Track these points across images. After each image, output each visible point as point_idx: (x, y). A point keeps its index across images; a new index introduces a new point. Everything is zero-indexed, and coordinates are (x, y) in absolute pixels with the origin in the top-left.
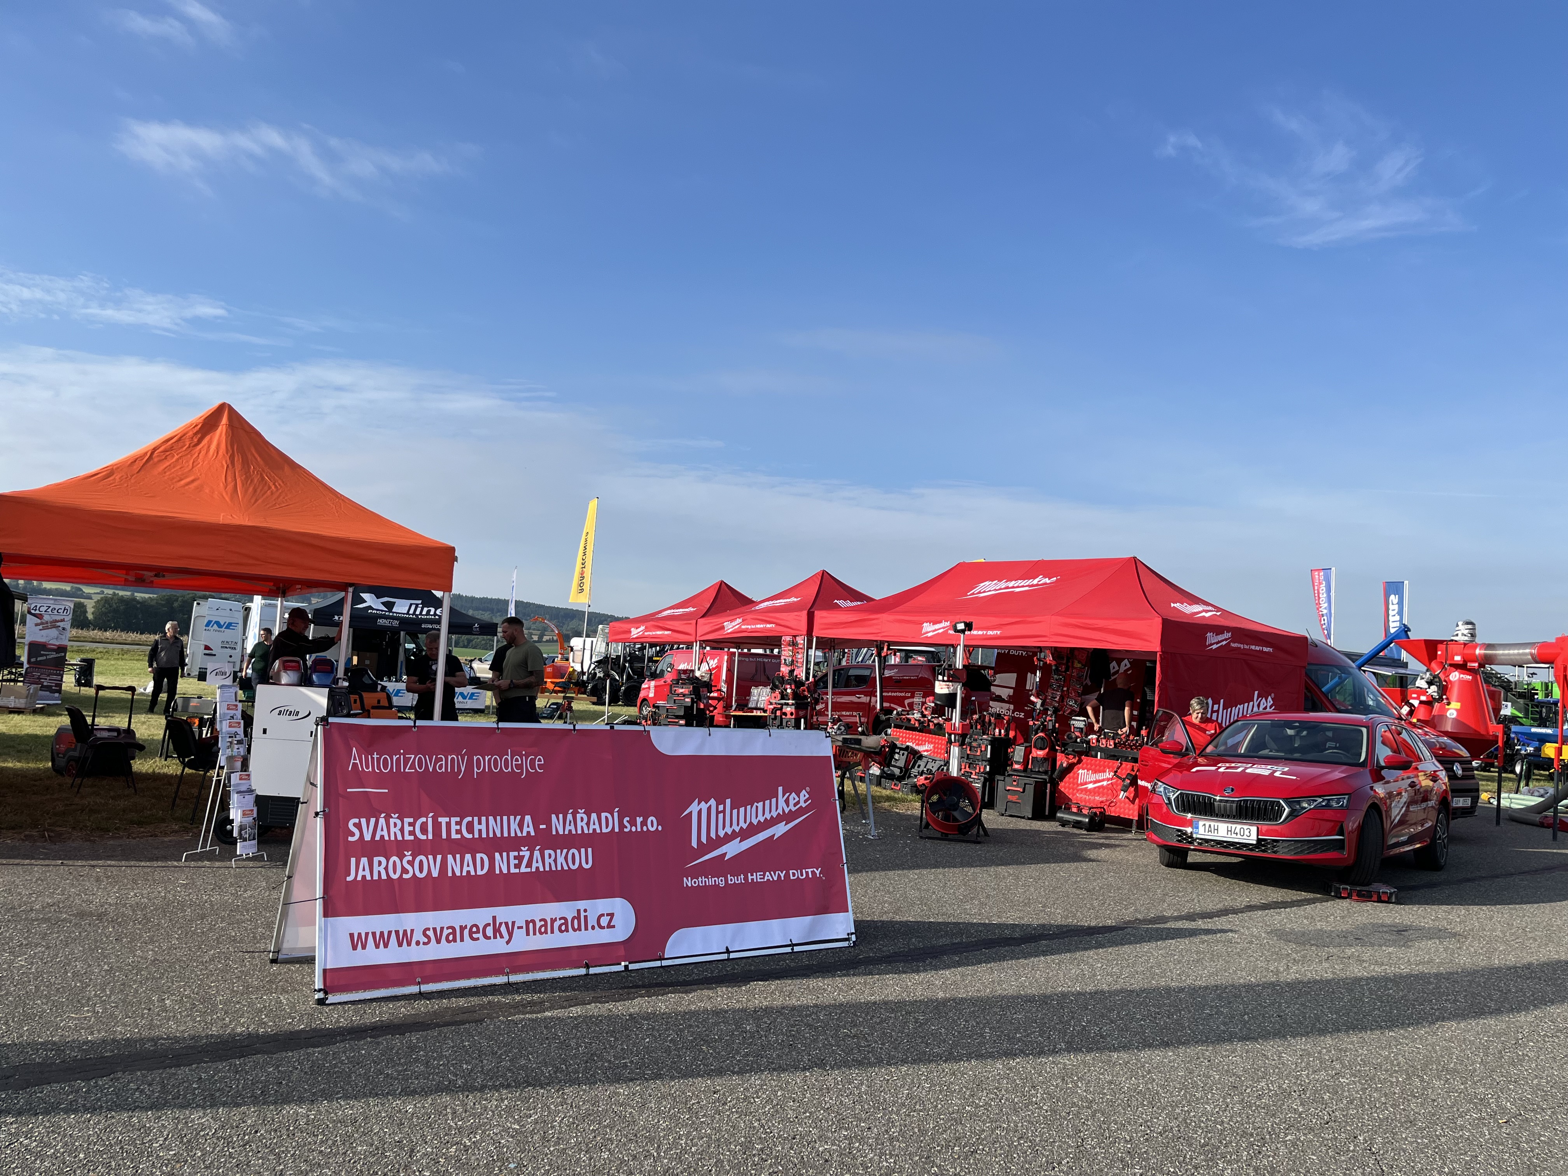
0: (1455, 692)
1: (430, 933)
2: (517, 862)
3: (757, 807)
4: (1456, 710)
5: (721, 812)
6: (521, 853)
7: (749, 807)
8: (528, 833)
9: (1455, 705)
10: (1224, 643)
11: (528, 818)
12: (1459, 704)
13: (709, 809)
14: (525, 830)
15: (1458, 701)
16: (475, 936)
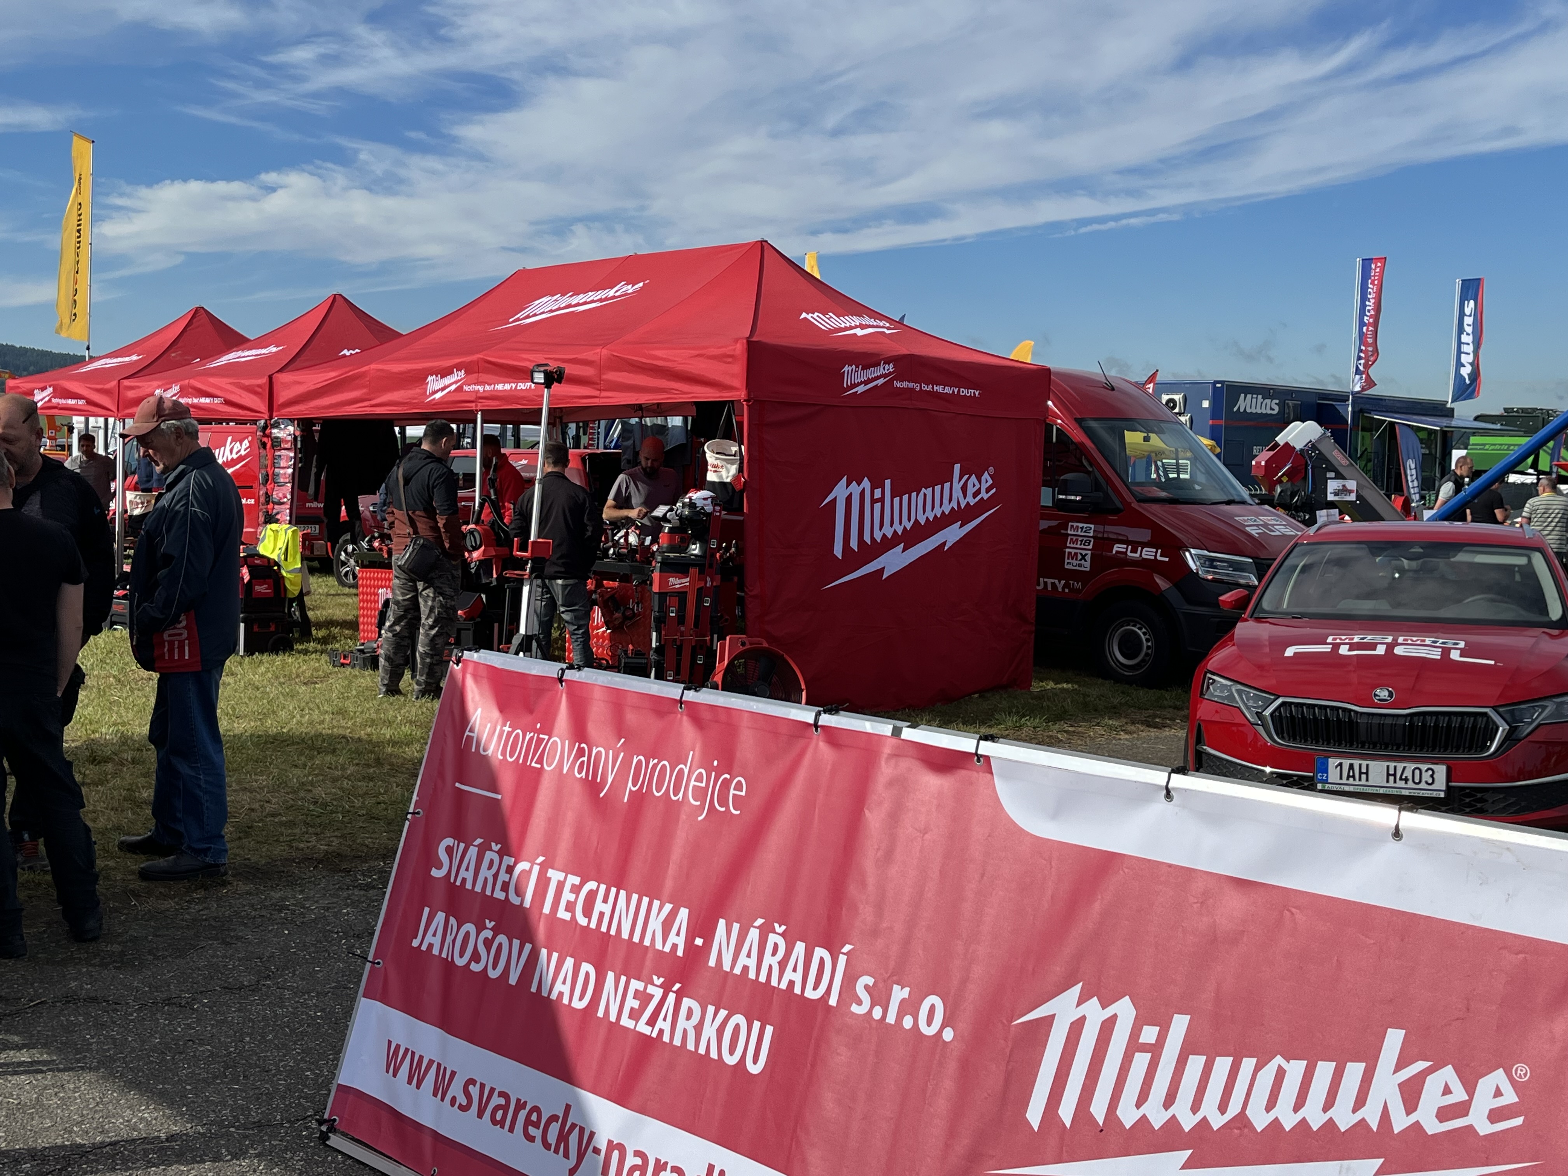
1: (474, 1091)
2: (636, 1004)
3: (1281, 1074)
5: (1144, 1048)
6: (651, 989)
7: (1248, 1064)
8: (675, 946)
11: (683, 913)
13: (1108, 1027)
14: (672, 938)
16: (532, 1130)
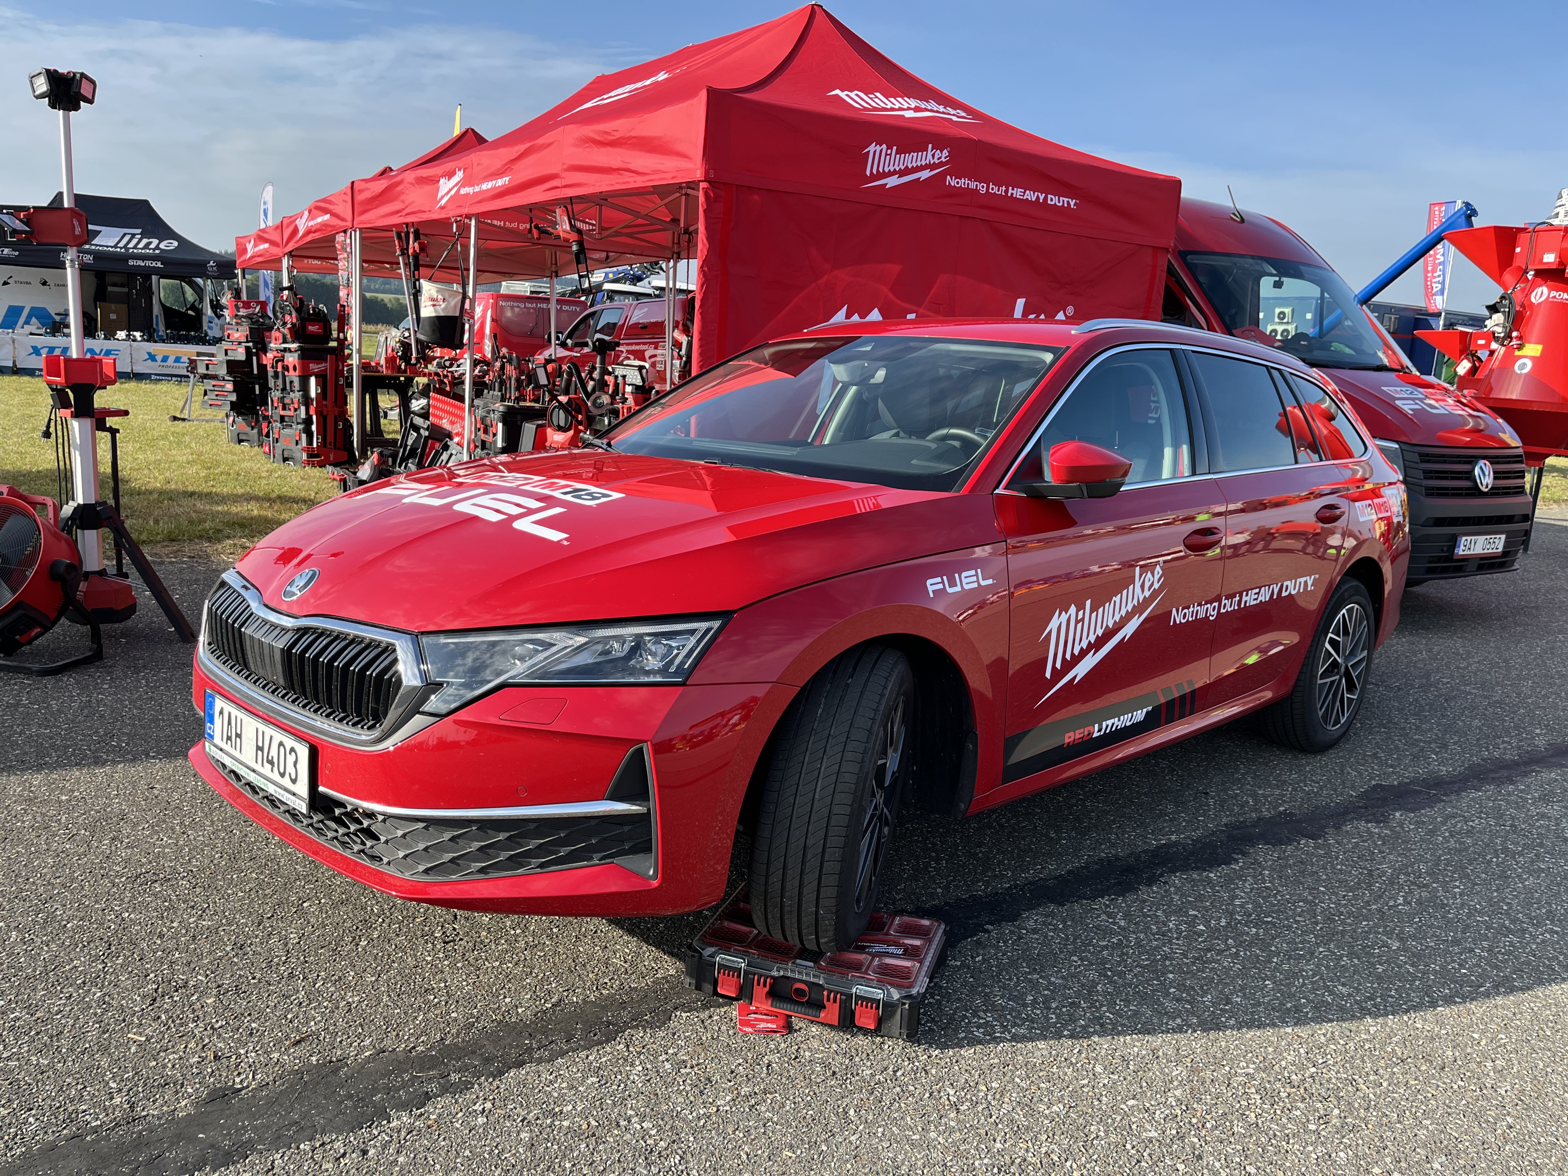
0: (1537, 325)
4: (1532, 358)
9: (1533, 349)
10: (925, 175)
12: (1540, 347)
15: (1538, 342)
